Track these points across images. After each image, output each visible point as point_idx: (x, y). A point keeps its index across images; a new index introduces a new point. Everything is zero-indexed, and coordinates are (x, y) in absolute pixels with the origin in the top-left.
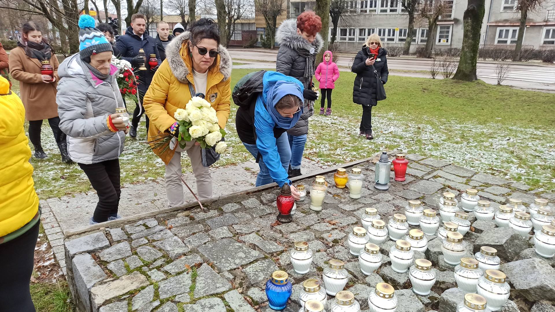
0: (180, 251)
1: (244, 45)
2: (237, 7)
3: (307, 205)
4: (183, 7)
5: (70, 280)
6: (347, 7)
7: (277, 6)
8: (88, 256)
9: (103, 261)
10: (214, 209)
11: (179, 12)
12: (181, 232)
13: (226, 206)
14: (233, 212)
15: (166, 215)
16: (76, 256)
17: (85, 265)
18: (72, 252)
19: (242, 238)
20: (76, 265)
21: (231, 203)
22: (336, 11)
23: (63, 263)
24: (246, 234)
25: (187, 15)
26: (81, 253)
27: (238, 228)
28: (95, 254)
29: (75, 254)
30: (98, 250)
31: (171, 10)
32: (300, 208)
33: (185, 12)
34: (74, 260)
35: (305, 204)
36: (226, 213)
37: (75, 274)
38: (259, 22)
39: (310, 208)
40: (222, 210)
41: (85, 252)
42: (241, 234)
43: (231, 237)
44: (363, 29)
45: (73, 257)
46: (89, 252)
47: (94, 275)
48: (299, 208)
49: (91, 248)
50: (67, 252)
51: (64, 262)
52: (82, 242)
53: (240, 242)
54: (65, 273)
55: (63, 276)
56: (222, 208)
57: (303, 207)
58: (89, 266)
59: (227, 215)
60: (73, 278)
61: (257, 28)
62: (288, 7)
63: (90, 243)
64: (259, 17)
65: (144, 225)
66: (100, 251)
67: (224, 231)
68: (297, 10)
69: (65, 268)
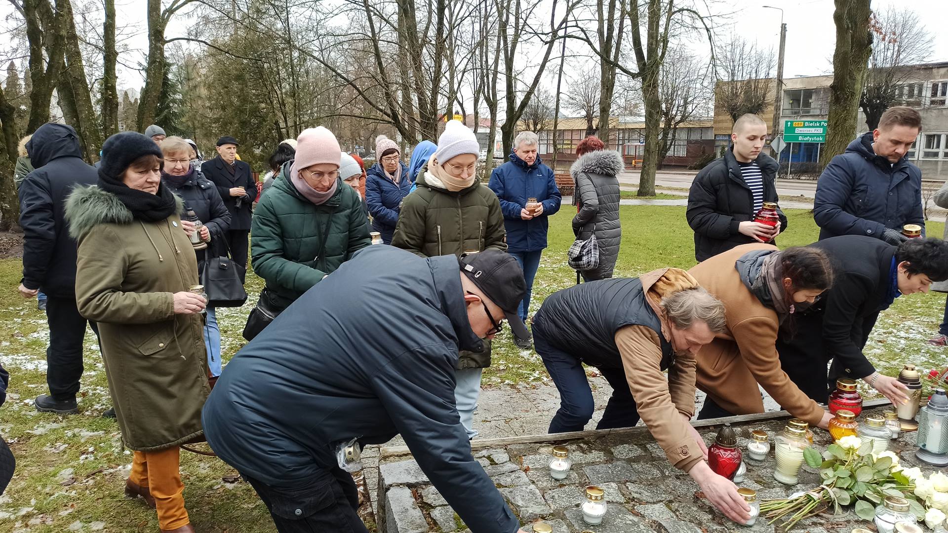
0: (537, 510)
1: (690, 165)
2: (682, 103)
3: (769, 470)
4: (592, 104)
5: (380, 522)
6: (901, 95)
7: (757, 97)
8: (407, 492)
9: (426, 504)
10: (600, 450)
11: (584, 113)
12: (541, 479)
13: (620, 448)
14: (630, 461)
15: (522, 447)
16: (392, 488)
17: (401, 504)
18: (387, 482)
19: (640, 508)
20: (391, 502)
21: (629, 444)
22: (877, 104)
23: (374, 495)
24: (647, 502)
25: (596, 117)
26: (398, 485)
27: (635, 490)
28: (417, 491)
29: (391, 485)
30: (421, 484)
31: (572, 110)
32: (755, 474)
33: (593, 113)
34: (389, 493)
35: (765, 468)
36: (618, 460)
37: (387, 515)
38: (720, 125)
39: (773, 477)
40: (612, 453)
41: (403, 484)
42: (640, 502)
43: (622, 504)
44: (934, 135)
45: (388, 489)
46: (410, 486)
47: (412, 523)
48: (752, 473)
49: (413, 480)
50: (381, 480)
51: (376, 493)
52: (402, 470)
53: (637, 514)
54: (375, 512)
55: (372, 514)
56: (613, 450)
57: (759, 473)
58: (406, 508)
59: (619, 463)
60: (384, 521)
61: (715, 135)
62: (778, 99)
63: (412, 472)
64: (721, 118)
65: (489, 458)
66: (424, 487)
67: (611, 491)
68: (795, 104)
69: (376, 503)
